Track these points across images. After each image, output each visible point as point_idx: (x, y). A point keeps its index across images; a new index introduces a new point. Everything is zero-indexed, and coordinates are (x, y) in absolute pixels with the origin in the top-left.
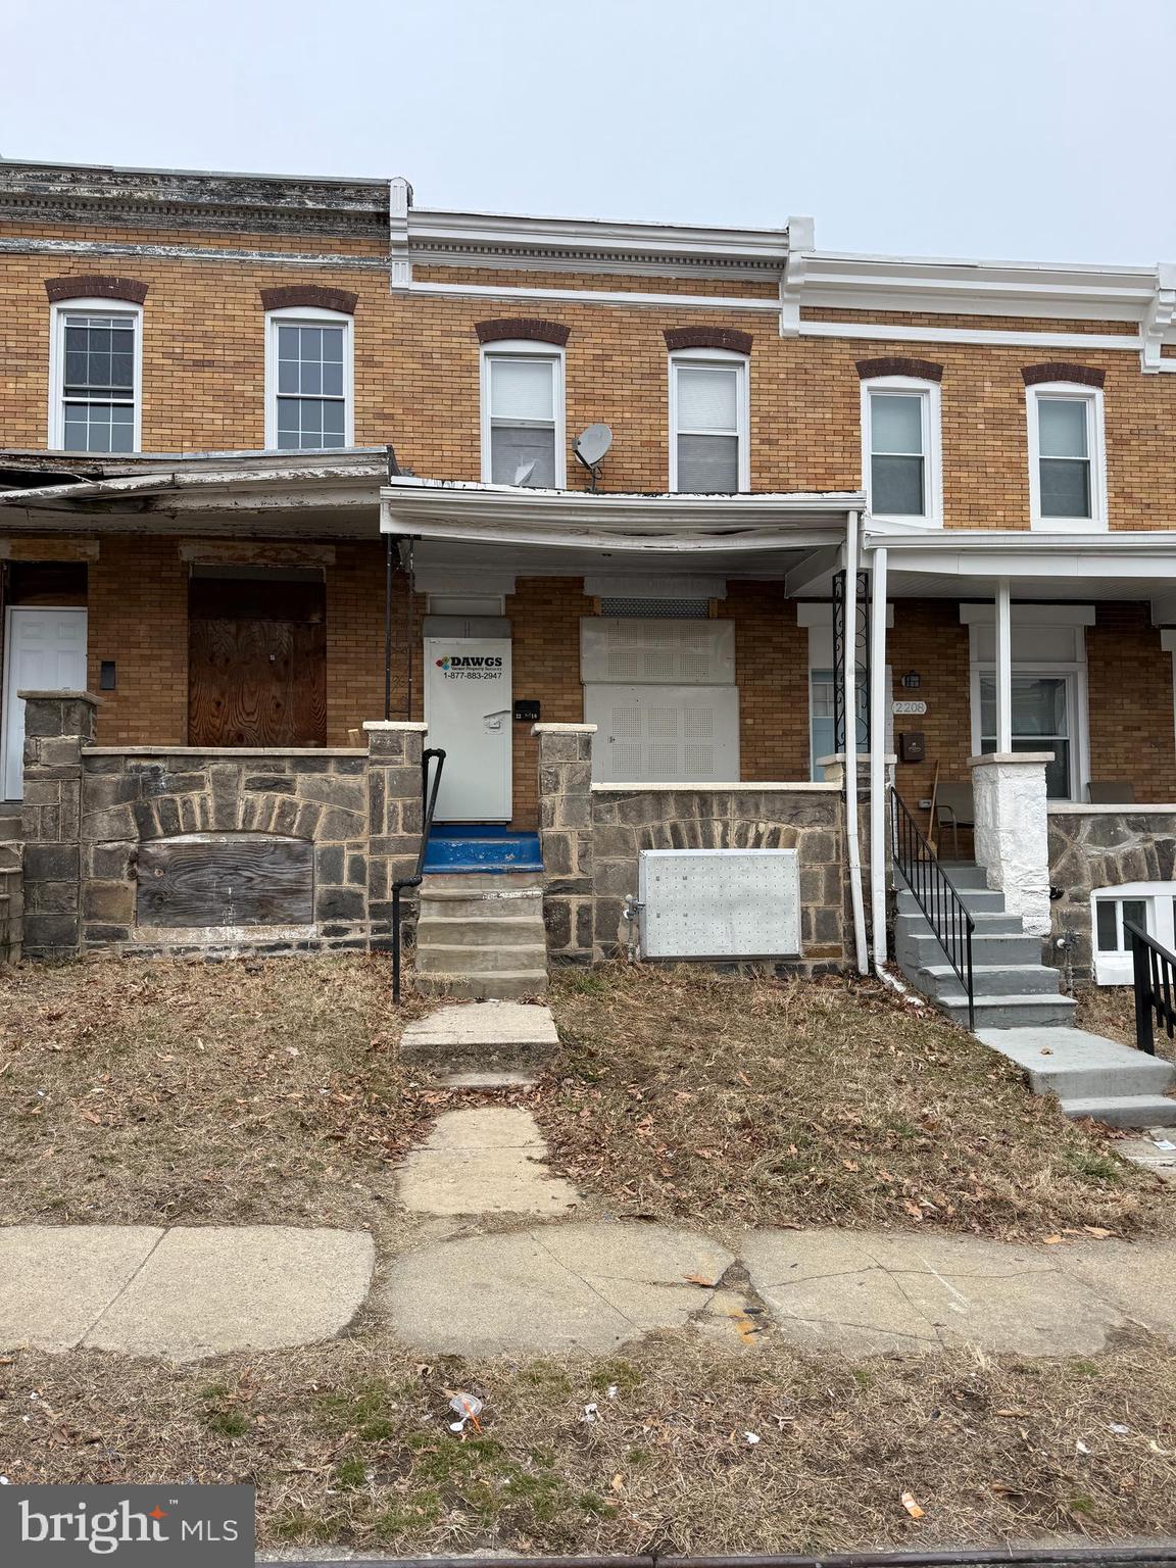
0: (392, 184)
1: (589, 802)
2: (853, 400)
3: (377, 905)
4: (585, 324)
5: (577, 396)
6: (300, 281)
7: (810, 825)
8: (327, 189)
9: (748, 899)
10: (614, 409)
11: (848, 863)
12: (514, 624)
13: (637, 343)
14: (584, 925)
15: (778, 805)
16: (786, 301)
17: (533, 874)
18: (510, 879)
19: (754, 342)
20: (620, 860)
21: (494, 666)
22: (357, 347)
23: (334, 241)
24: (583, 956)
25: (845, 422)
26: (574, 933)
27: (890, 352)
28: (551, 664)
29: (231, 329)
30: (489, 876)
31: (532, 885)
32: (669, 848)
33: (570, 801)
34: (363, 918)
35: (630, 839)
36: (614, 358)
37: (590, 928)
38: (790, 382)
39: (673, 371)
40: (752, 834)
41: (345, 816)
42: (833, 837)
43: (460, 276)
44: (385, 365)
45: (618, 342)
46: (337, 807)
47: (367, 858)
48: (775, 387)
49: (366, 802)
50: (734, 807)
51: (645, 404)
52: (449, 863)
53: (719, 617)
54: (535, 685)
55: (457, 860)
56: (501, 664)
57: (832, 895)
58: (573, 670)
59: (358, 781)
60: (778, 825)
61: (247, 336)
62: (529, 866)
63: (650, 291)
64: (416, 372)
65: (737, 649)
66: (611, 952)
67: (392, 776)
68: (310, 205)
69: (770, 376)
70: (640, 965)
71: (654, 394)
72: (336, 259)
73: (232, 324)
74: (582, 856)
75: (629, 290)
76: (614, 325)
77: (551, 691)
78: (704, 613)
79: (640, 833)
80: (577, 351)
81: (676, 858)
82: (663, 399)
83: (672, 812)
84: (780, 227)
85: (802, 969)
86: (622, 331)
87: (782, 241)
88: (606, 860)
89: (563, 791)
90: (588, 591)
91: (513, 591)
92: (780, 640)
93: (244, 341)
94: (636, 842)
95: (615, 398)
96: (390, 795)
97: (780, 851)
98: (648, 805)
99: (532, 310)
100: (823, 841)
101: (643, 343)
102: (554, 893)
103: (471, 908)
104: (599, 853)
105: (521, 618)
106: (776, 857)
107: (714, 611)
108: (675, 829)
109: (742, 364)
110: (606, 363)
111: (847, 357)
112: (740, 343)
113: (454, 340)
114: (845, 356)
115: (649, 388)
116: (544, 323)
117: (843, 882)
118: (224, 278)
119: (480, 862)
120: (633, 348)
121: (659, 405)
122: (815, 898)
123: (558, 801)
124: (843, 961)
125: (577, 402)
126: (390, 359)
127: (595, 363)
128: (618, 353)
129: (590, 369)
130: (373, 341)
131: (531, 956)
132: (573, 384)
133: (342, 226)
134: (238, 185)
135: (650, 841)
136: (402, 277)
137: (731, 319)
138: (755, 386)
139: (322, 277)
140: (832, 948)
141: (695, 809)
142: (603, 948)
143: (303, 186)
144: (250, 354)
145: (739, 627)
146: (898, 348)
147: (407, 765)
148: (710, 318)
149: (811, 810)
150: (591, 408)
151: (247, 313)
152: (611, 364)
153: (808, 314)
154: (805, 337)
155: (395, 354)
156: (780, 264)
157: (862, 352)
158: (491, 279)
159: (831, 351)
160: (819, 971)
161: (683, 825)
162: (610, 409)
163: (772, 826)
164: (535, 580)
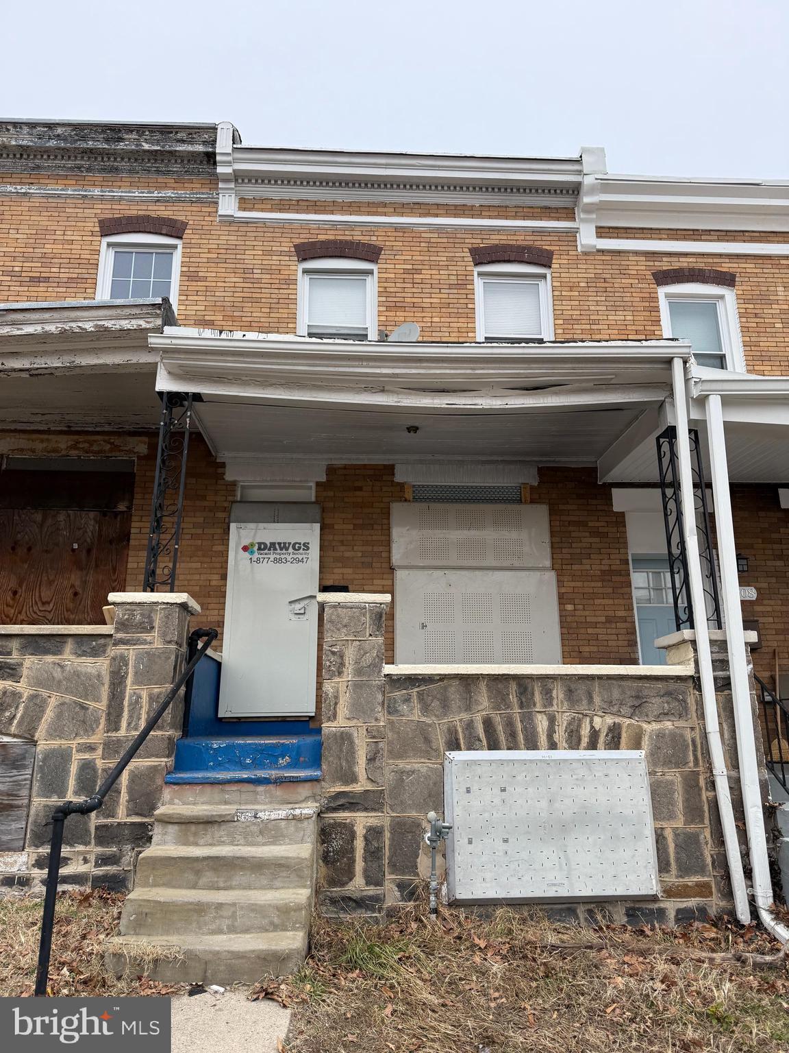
0: (219, 127)
1: (382, 689)
2: (652, 304)
3: (105, 826)
4: (397, 244)
5: (388, 304)
6: (135, 212)
7: (658, 719)
8: (162, 133)
9: (585, 819)
10: (423, 314)
11: (710, 769)
12: (323, 510)
13: (445, 259)
14: (373, 854)
15: (616, 694)
16: (582, 220)
17: (308, 785)
18: (278, 792)
19: (554, 257)
20: (419, 765)
21: (301, 551)
22: (183, 264)
23: (170, 180)
24: (371, 898)
25: (646, 323)
26: (359, 865)
27: (684, 263)
28: (360, 548)
29: (69, 251)
30: (251, 787)
31: (306, 799)
32: (481, 748)
33: (357, 686)
34: (87, 843)
35: (432, 737)
36: (423, 272)
37: (380, 858)
38: (591, 289)
39: (478, 284)
40: (585, 731)
41: (77, 709)
42: (688, 735)
43: (282, 206)
44: (209, 279)
45: (427, 258)
46: (68, 698)
47: (100, 764)
48: (577, 294)
49: (105, 692)
50: (561, 696)
51: (452, 310)
52: (207, 769)
53: (532, 502)
54: (346, 571)
55: (219, 766)
56: (308, 549)
57: (693, 812)
58: (384, 555)
59: (98, 666)
60: (618, 720)
61: (82, 256)
62: (302, 774)
63: (456, 216)
64: (237, 285)
65: (552, 534)
66: (409, 891)
67: (139, 659)
68: (146, 146)
69: (571, 284)
70: (446, 912)
71: (462, 301)
72: (169, 193)
73: (69, 247)
74: (371, 760)
75: (437, 216)
76: (422, 244)
77: (361, 576)
78: (516, 498)
79: (445, 728)
80: (389, 266)
81: (491, 762)
82: (470, 306)
83: (484, 700)
84: (575, 156)
85: (662, 913)
86: (430, 249)
87: (576, 167)
88: (402, 764)
89: (349, 674)
90: (399, 478)
91: (323, 479)
92: (597, 524)
93: (79, 261)
94: (440, 740)
95: (424, 305)
96: (133, 683)
97: (623, 754)
98: (454, 691)
99: (347, 233)
100: (676, 739)
101: (450, 259)
102: (335, 809)
103: (221, 832)
104: (395, 755)
105: (331, 505)
106: (618, 761)
107: (526, 494)
108: (488, 724)
109: (544, 277)
110: (415, 276)
111: (643, 268)
112: (542, 259)
113: (274, 258)
114: (642, 265)
115: (457, 296)
116: (359, 243)
117: (705, 795)
118: (67, 210)
119: (245, 767)
120: (441, 263)
121: (466, 310)
122: (671, 816)
123: (342, 688)
124: (715, 904)
125: (388, 308)
126: (214, 274)
127: (405, 276)
128: (427, 267)
129: (402, 281)
130: (198, 260)
131: (285, 910)
132: (385, 294)
133: (176, 168)
134: (81, 129)
135: (457, 739)
136: (228, 205)
137: (531, 238)
138: (556, 293)
139: (155, 208)
140: (698, 885)
141: (513, 698)
142: (399, 886)
143: (140, 129)
144: (84, 271)
145: (552, 512)
146: (691, 260)
147: (158, 644)
148: (512, 237)
149: (657, 700)
150: (402, 314)
151: (84, 238)
152: (421, 276)
153: (602, 232)
154: (602, 252)
155: (219, 270)
156: (575, 190)
157: (656, 263)
158: (310, 208)
159: (628, 263)
160: (685, 917)
161: (498, 719)
162: (419, 314)
163: (610, 720)
164: (345, 467)
